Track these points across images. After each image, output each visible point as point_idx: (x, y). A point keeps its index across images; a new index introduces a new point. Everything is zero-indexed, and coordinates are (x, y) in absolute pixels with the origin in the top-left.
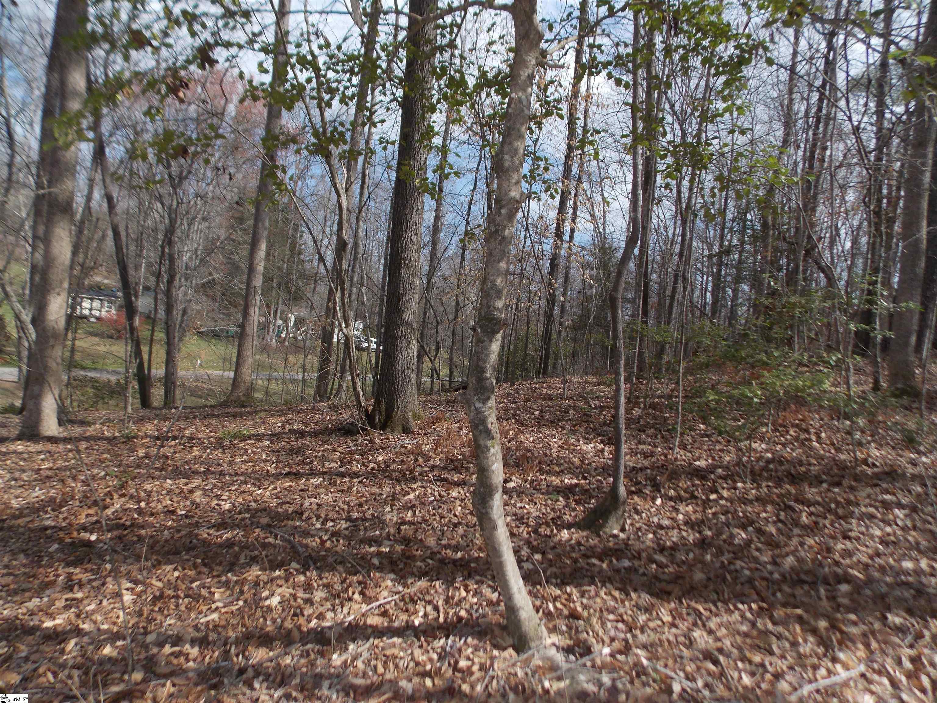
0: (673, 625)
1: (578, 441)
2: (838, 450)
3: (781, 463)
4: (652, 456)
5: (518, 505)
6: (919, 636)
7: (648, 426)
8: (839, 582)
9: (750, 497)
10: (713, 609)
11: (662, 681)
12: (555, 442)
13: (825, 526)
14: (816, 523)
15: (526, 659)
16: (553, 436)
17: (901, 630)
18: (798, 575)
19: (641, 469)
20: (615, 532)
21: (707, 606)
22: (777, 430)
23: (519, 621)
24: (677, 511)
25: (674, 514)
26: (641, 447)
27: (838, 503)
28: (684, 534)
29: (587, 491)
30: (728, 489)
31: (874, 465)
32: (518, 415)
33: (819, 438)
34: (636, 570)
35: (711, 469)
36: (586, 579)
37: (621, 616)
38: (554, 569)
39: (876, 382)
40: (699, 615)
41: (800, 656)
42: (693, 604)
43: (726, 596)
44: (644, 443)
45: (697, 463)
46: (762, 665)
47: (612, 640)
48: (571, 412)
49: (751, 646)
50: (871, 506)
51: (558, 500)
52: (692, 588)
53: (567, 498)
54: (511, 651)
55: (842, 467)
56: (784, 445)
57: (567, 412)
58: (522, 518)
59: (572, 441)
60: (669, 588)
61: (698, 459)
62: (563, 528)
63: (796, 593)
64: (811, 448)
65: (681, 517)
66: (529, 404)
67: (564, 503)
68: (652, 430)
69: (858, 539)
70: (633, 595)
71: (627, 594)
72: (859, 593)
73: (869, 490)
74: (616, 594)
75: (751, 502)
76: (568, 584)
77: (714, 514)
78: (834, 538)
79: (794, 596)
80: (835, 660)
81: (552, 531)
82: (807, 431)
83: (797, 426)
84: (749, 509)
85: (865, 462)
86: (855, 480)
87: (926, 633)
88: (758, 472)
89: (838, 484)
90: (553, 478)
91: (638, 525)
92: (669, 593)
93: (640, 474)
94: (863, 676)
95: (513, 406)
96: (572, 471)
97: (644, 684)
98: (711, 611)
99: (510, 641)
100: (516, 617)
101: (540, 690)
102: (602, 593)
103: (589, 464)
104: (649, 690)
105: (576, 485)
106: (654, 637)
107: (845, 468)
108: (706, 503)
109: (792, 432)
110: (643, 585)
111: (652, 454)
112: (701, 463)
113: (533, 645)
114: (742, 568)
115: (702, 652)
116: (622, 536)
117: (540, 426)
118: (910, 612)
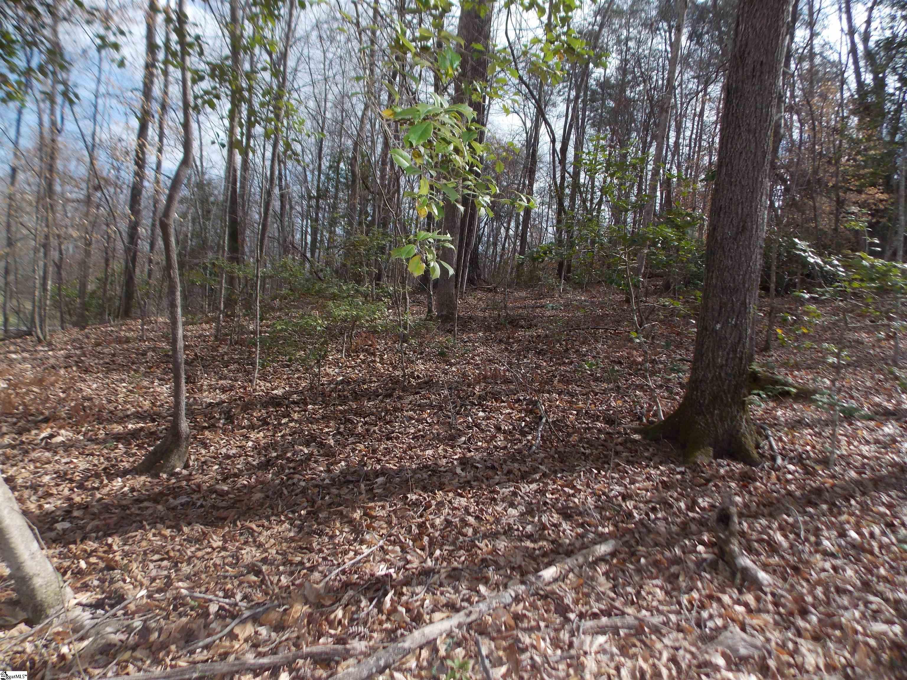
0: (224, 549)
1: (153, 383)
2: (395, 368)
3: (349, 383)
4: (231, 390)
5: (63, 461)
6: (428, 506)
7: (232, 361)
8: (377, 477)
9: (318, 416)
10: (266, 523)
11: (199, 606)
12: (122, 388)
13: (374, 431)
14: (368, 430)
15: (41, 630)
16: (123, 380)
17: (416, 504)
18: (345, 477)
19: (218, 404)
20: (178, 470)
21: (260, 523)
22: (349, 355)
23: (33, 590)
24: (247, 438)
25: (244, 443)
26: (221, 382)
27: (387, 411)
28: (250, 459)
29: (152, 433)
30: (299, 412)
31: (418, 377)
32: (82, 362)
33: (382, 359)
34: (194, 504)
35: (286, 396)
36: (134, 525)
37: (167, 553)
38: (96, 522)
39: (430, 311)
40: (251, 532)
41: (336, 546)
42: (247, 524)
43: (280, 509)
44: (225, 378)
45: (275, 392)
46: (301, 563)
47: (153, 580)
48: (150, 354)
49: (295, 549)
50: (411, 410)
51: (116, 448)
52: (249, 509)
53: (128, 444)
54: (22, 626)
55: (395, 381)
56: (353, 368)
57: (144, 354)
58: (66, 474)
59: (146, 383)
60: (224, 514)
61: (276, 388)
62: (118, 476)
63: (342, 492)
64: (374, 369)
65: (250, 444)
66: (99, 349)
67: (124, 450)
68: (236, 365)
69: (397, 438)
70: (186, 529)
71: (180, 530)
72: (390, 482)
73: (411, 398)
74: (167, 532)
75: (317, 421)
76: (110, 535)
77: (282, 436)
78: (380, 440)
79: (339, 496)
80: (362, 542)
81: (102, 482)
82: (374, 354)
83: (366, 350)
84: (315, 427)
85: (412, 375)
86: (403, 391)
87: (433, 502)
88: (328, 394)
89: (390, 396)
90: (115, 425)
91: (203, 459)
92: (225, 519)
93: (216, 409)
94: (382, 547)
95: (78, 352)
96: (139, 416)
97: (180, 615)
98: (263, 526)
99: (23, 615)
100: (28, 587)
101: (54, 658)
102: (150, 535)
103: (162, 405)
104: (184, 619)
105: (142, 429)
106: (200, 565)
107: (397, 382)
108: (277, 428)
109: (361, 357)
110: (199, 517)
111: (231, 388)
112: (278, 392)
113: (51, 612)
114: (300, 480)
115: (247, 566)
116: (185, 472)
117: (109, 371)
118: (424, 489)
